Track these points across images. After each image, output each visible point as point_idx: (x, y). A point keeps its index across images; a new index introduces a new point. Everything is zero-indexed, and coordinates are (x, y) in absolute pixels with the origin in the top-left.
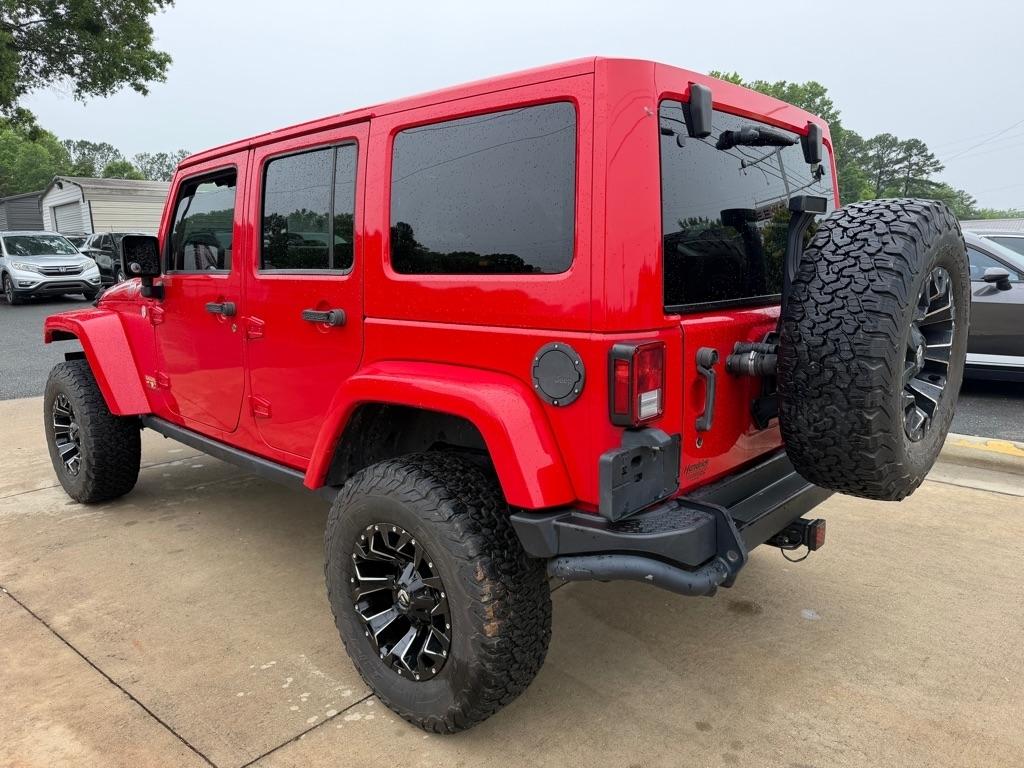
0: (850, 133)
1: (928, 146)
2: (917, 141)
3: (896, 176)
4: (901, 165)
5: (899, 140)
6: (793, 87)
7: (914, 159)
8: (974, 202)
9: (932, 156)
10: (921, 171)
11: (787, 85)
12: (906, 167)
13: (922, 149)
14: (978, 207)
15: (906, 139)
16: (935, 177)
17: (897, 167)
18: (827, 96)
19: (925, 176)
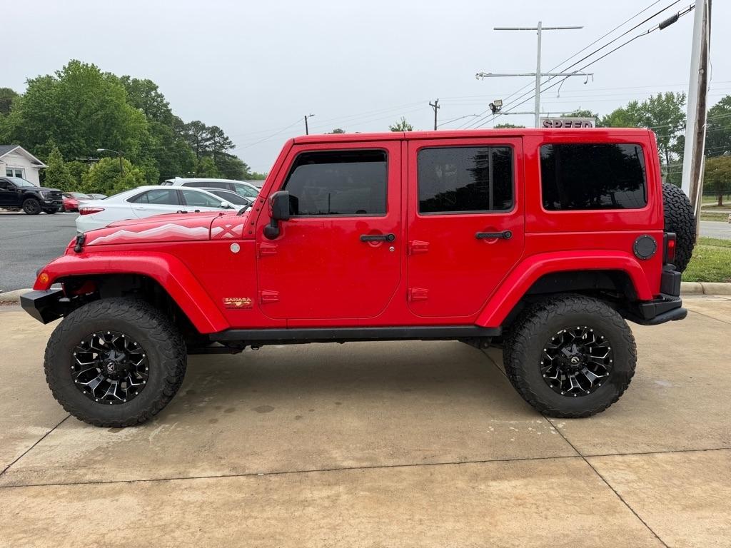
0: (177, 118)
1: (224, 132)
2: (217, 127)
3: (208, 149)
4: (210, 142)
5: (206, 126)
6: (135, 81)
7: (217, 139)
8: (249, 168)
9: (227, 138)
10: (222, 146)
11: (131, 79)
12: (213, 144)
13: (221, 133)
14: (251, 172)
15: (211, 126)
16: (230, 152)
17: (207, 143)
18: (159, 91)
19: (224, 151)
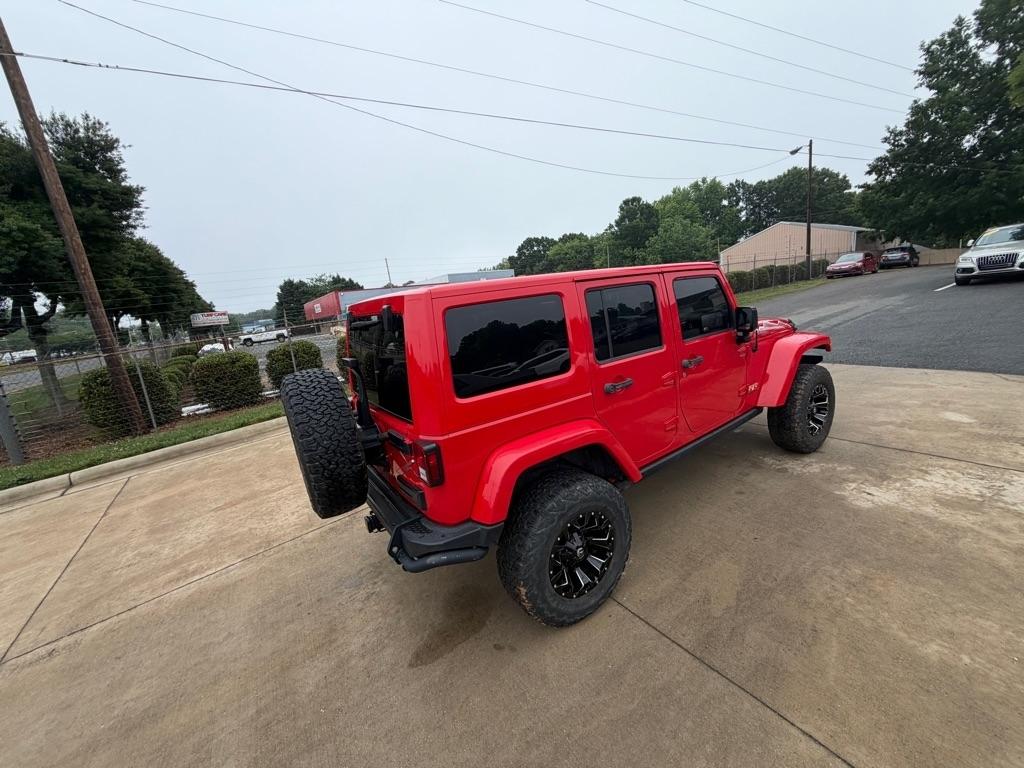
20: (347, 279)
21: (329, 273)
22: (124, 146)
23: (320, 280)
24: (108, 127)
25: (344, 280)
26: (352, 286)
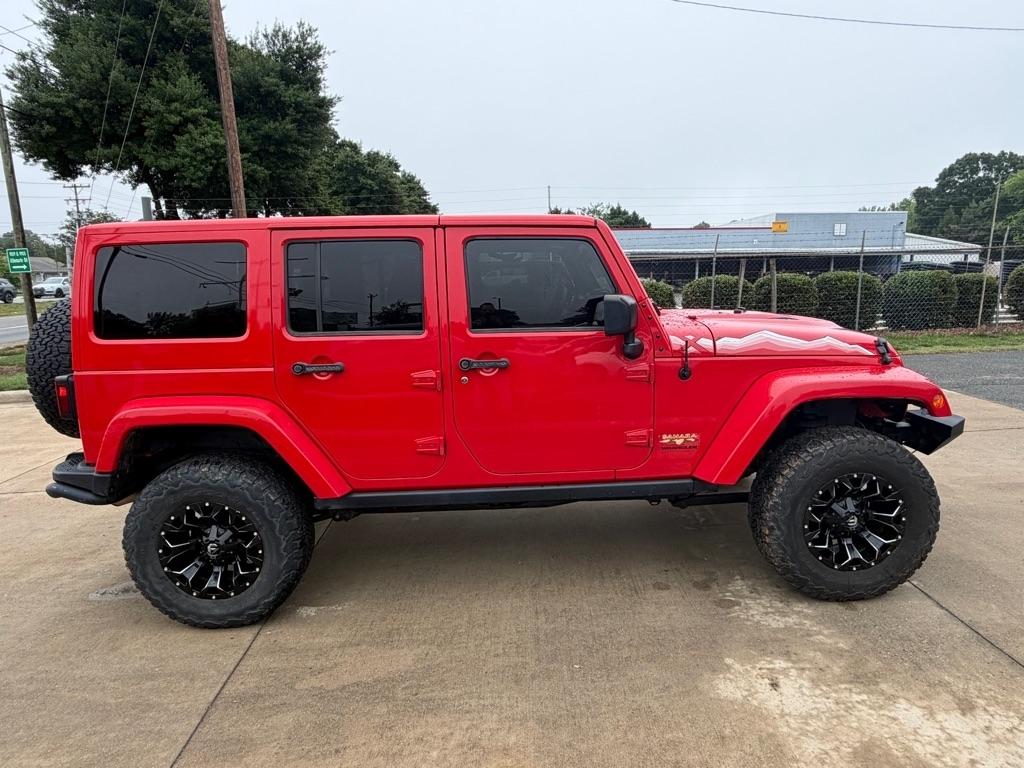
20: (630, 213)
21: (607, 202)
22: (329, 53)
23: (594, 212)
24: (316, 34)
25: (625, 213)
26: (634, 223)
